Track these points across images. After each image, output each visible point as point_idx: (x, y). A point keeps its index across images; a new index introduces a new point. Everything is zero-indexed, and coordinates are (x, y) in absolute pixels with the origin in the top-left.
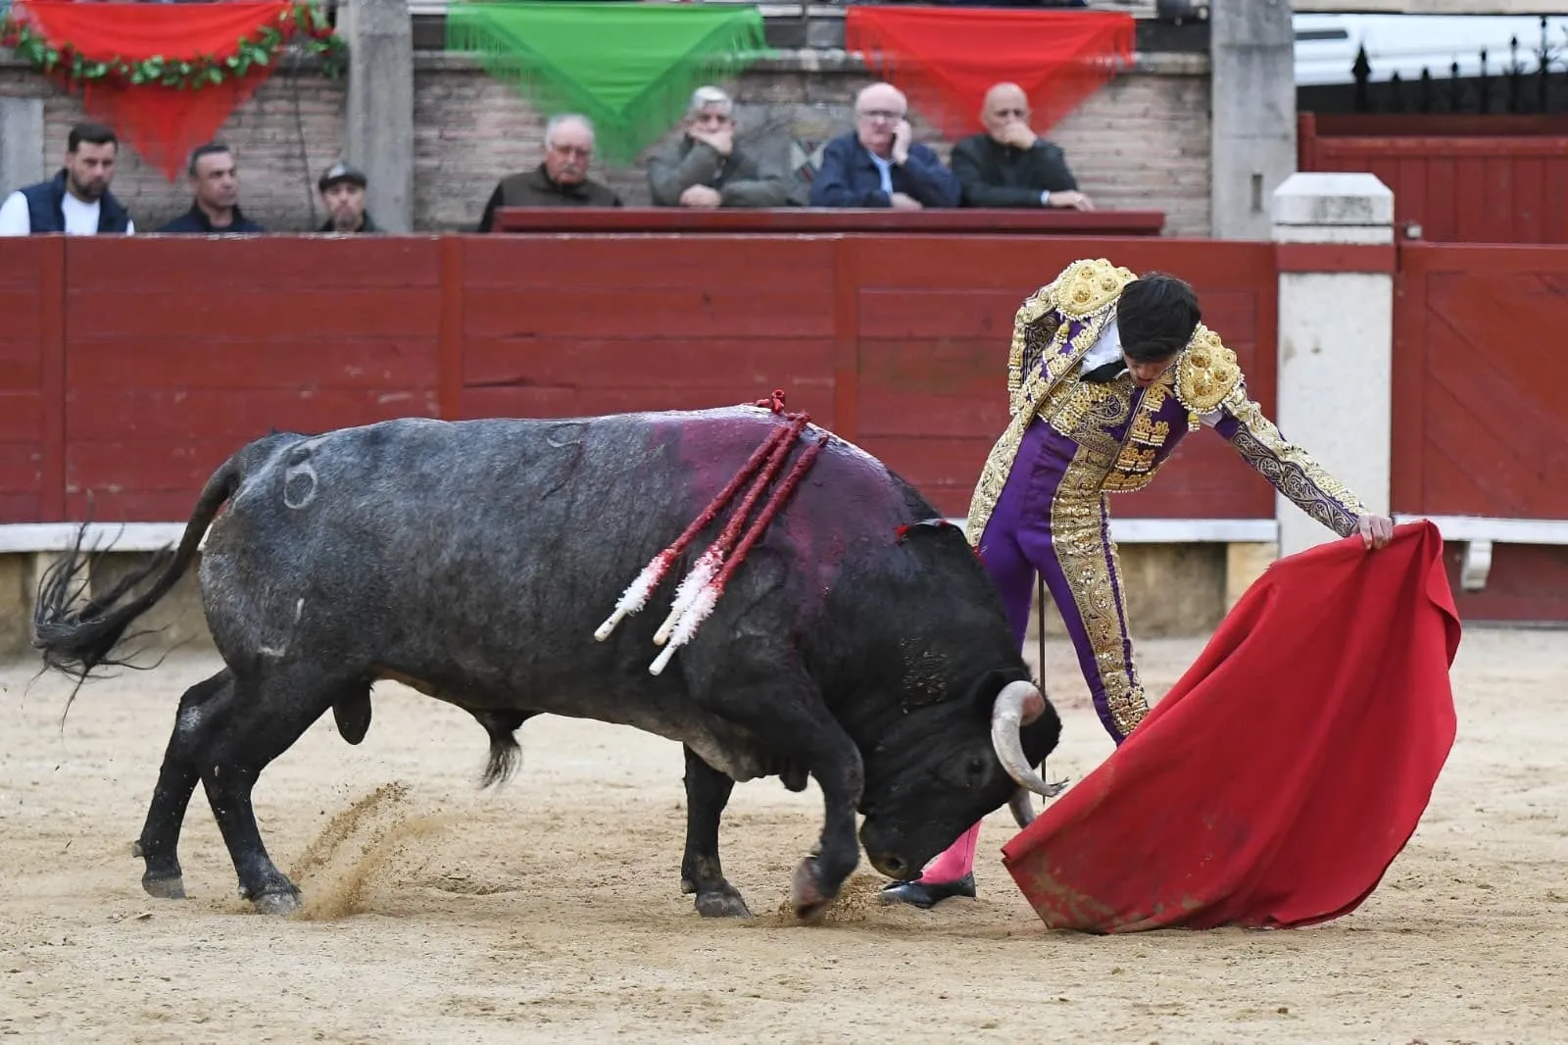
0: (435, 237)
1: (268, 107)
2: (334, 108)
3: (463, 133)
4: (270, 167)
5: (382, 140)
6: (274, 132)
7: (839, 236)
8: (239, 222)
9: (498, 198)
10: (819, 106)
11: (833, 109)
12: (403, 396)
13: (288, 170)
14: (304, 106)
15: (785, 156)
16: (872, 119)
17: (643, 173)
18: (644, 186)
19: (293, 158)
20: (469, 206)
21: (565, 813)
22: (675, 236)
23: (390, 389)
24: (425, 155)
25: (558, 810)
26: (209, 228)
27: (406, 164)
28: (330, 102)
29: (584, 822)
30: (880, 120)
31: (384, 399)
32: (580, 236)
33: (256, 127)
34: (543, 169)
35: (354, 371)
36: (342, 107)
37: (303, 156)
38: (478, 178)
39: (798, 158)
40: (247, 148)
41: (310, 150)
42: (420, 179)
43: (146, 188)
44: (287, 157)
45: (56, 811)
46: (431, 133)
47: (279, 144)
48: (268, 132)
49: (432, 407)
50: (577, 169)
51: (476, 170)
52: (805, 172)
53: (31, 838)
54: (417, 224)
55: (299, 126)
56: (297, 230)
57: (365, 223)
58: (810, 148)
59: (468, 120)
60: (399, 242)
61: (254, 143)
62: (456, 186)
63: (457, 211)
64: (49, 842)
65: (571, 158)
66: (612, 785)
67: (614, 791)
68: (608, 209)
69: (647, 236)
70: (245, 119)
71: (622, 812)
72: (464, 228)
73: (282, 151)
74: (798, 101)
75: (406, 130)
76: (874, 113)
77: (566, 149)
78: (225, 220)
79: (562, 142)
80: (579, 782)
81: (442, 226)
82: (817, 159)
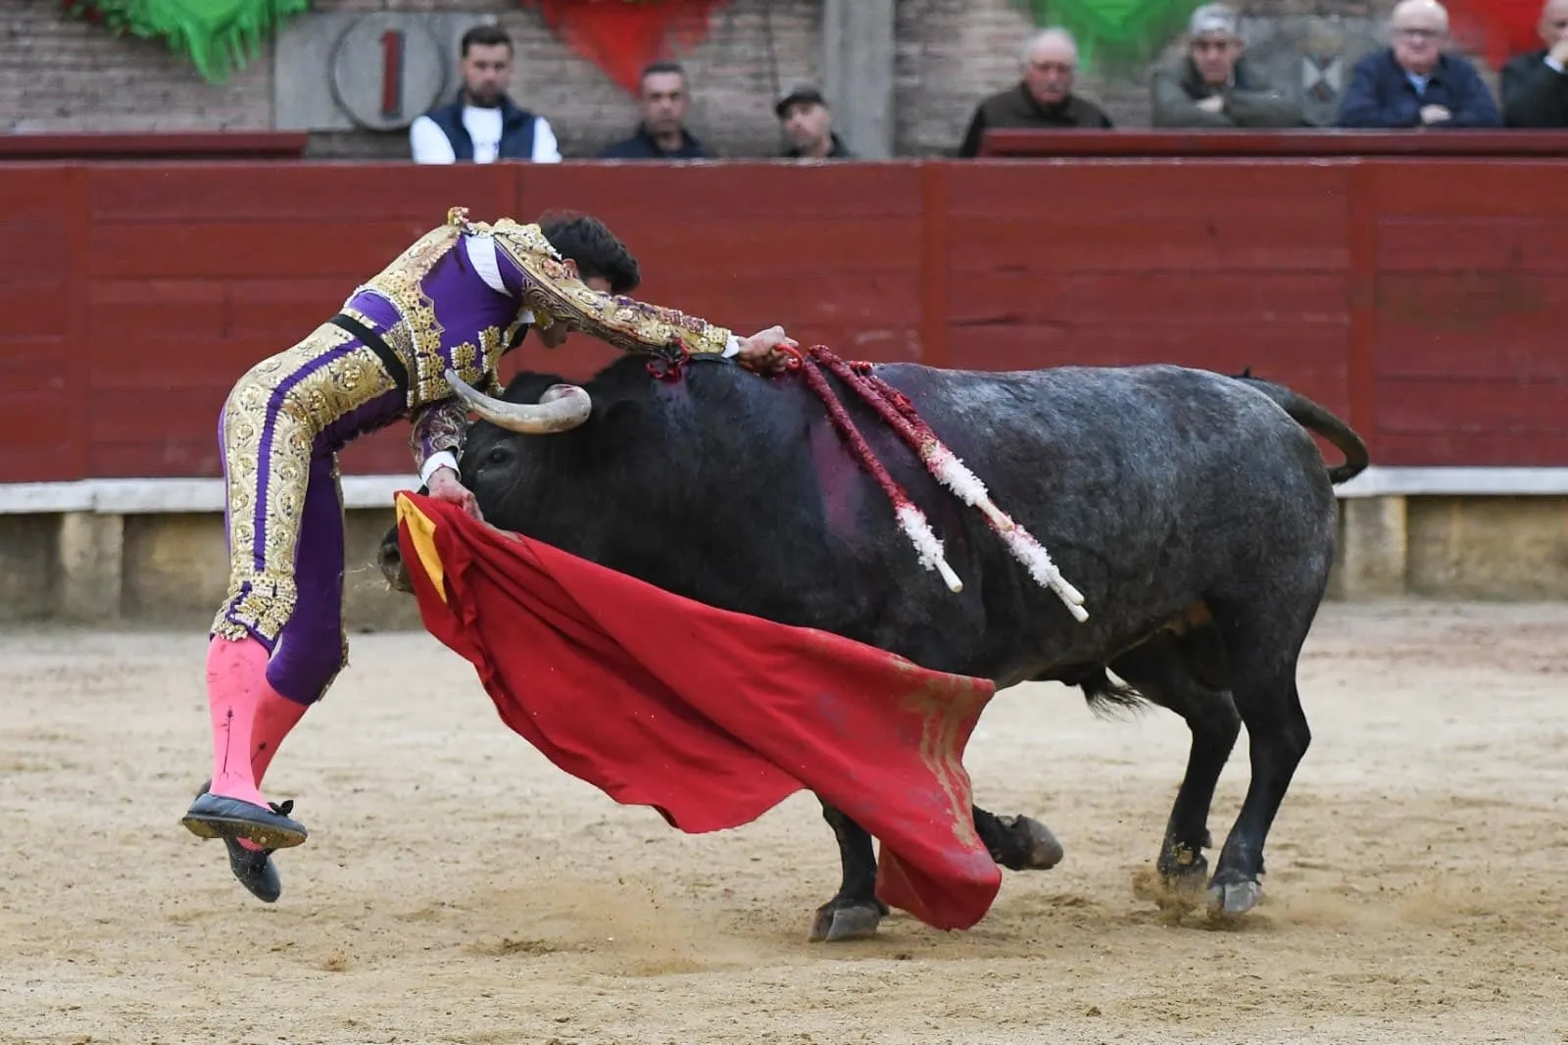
0: (917, 162)
1: (737, 21)
2: (806, 22)
3: (948, 49)
4: (739, 86)
5: (860, 56)
6: (744, 48)
7: (1354, 161)
8: (690, 146)
9: (980, 121)
10: (1335, 18)
11: (1350, 23)
12: (883, 335)
13: (759, 90)
14: (776, 20)
15: (1297, 73)
16: (1407, 38)
17: (1144, 91)
18: (1147, 106)
19: (763, 74)
20: (953, 130)
21: (1057, 793)
22: (1177, 162)
23: (865, 327)
24: (907, 73)
25: (1051, 789)
26: (659, 153)
27: (886, 84)
28: (804, 16)
29: (1078, 803)
30: (1418, 39)
31: (862, 338)
32: (1074, 162)
33: (724, 42)
34: (1025, 88)
35: (829, 308)
36: (816, 21)
37: (774, 75)
38: (963, 97)
39: (1311, 75)
40: (716, 65)
41: (782, 67)
42: (900, 99)
43: (606, 110)
44: (757, 76)
45: (511, 788)
46: (912, 49)
47: (750, 62)
48: (738, 49)
49: (915, 347)
50: (1060, 87)
51: (962, 90)
52: (1321, 92)
53: (485, 820)
54: (899, 147)
55: (770, 41)
56: (769, 155)
57: (837, 148)
58: (1324, 64)
59: (952, 35)
60: (877, 168)
61: (721, 61)
62: (939, 105)
63: (940, 134)
64: (503, 824)
65: (1052, 76)
66: (1112, 762)
67: (1113, 767)
68: (1099, 132)
69: (1146, 161)
70: (714, 36)
71: (1120, 792)
72: (948, 152)
73: (751, 69)
74: (1310, 13)
75: (886, 46)
76: (1412, 31)
77: (1045, 67)
78: (674, 144)
79: (1041, 59)
80: (1071, 758)
81: (926, 150)
82: (1334, 77)
